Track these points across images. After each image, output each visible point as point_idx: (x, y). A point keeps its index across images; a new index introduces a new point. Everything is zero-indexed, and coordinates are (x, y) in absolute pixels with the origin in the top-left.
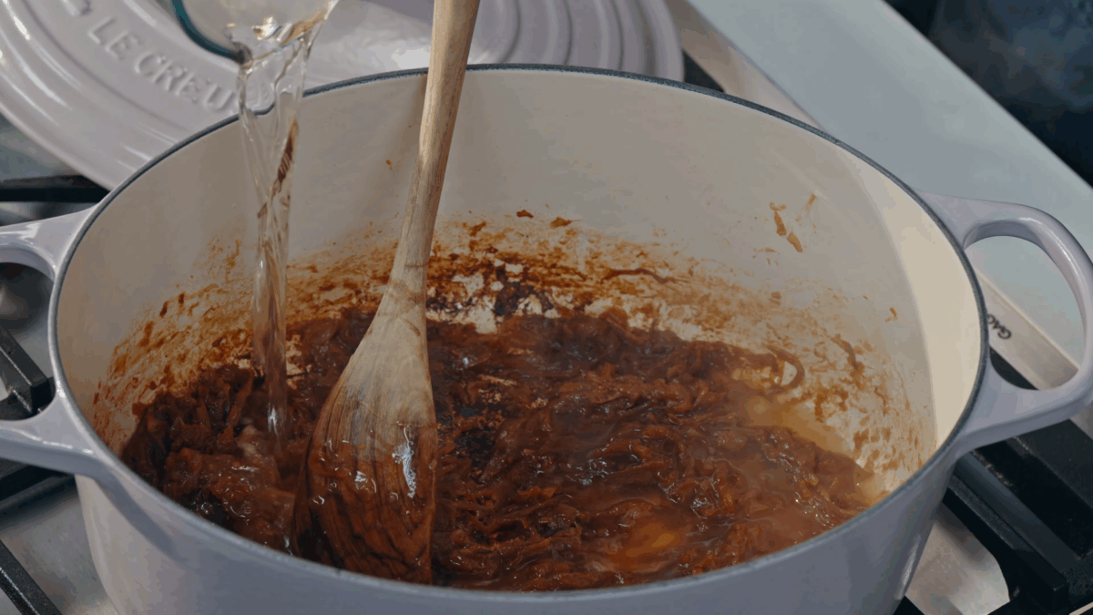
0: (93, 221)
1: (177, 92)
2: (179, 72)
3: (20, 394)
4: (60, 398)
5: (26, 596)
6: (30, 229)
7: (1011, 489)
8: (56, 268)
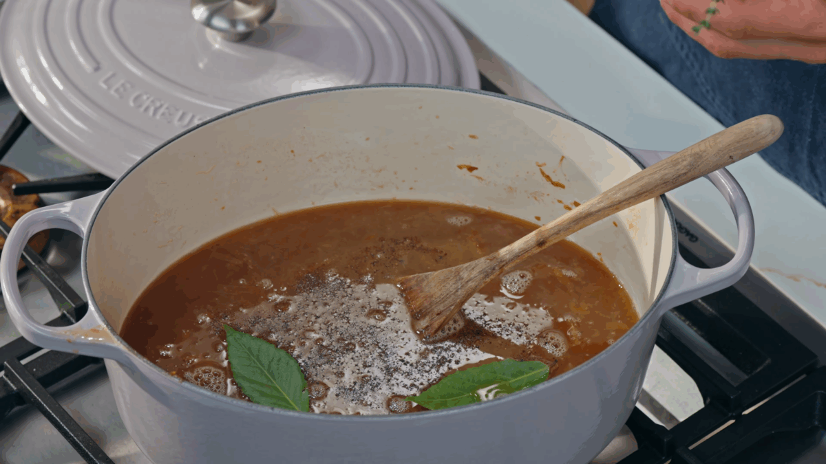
0: (106, 199)
1: (158, 117)
2: (158, 104)
3: (68, 313)
4: (91, 311)
5: (78, 439)
6: (66, 206)
7: (702, 336)
8: (84, 229)
